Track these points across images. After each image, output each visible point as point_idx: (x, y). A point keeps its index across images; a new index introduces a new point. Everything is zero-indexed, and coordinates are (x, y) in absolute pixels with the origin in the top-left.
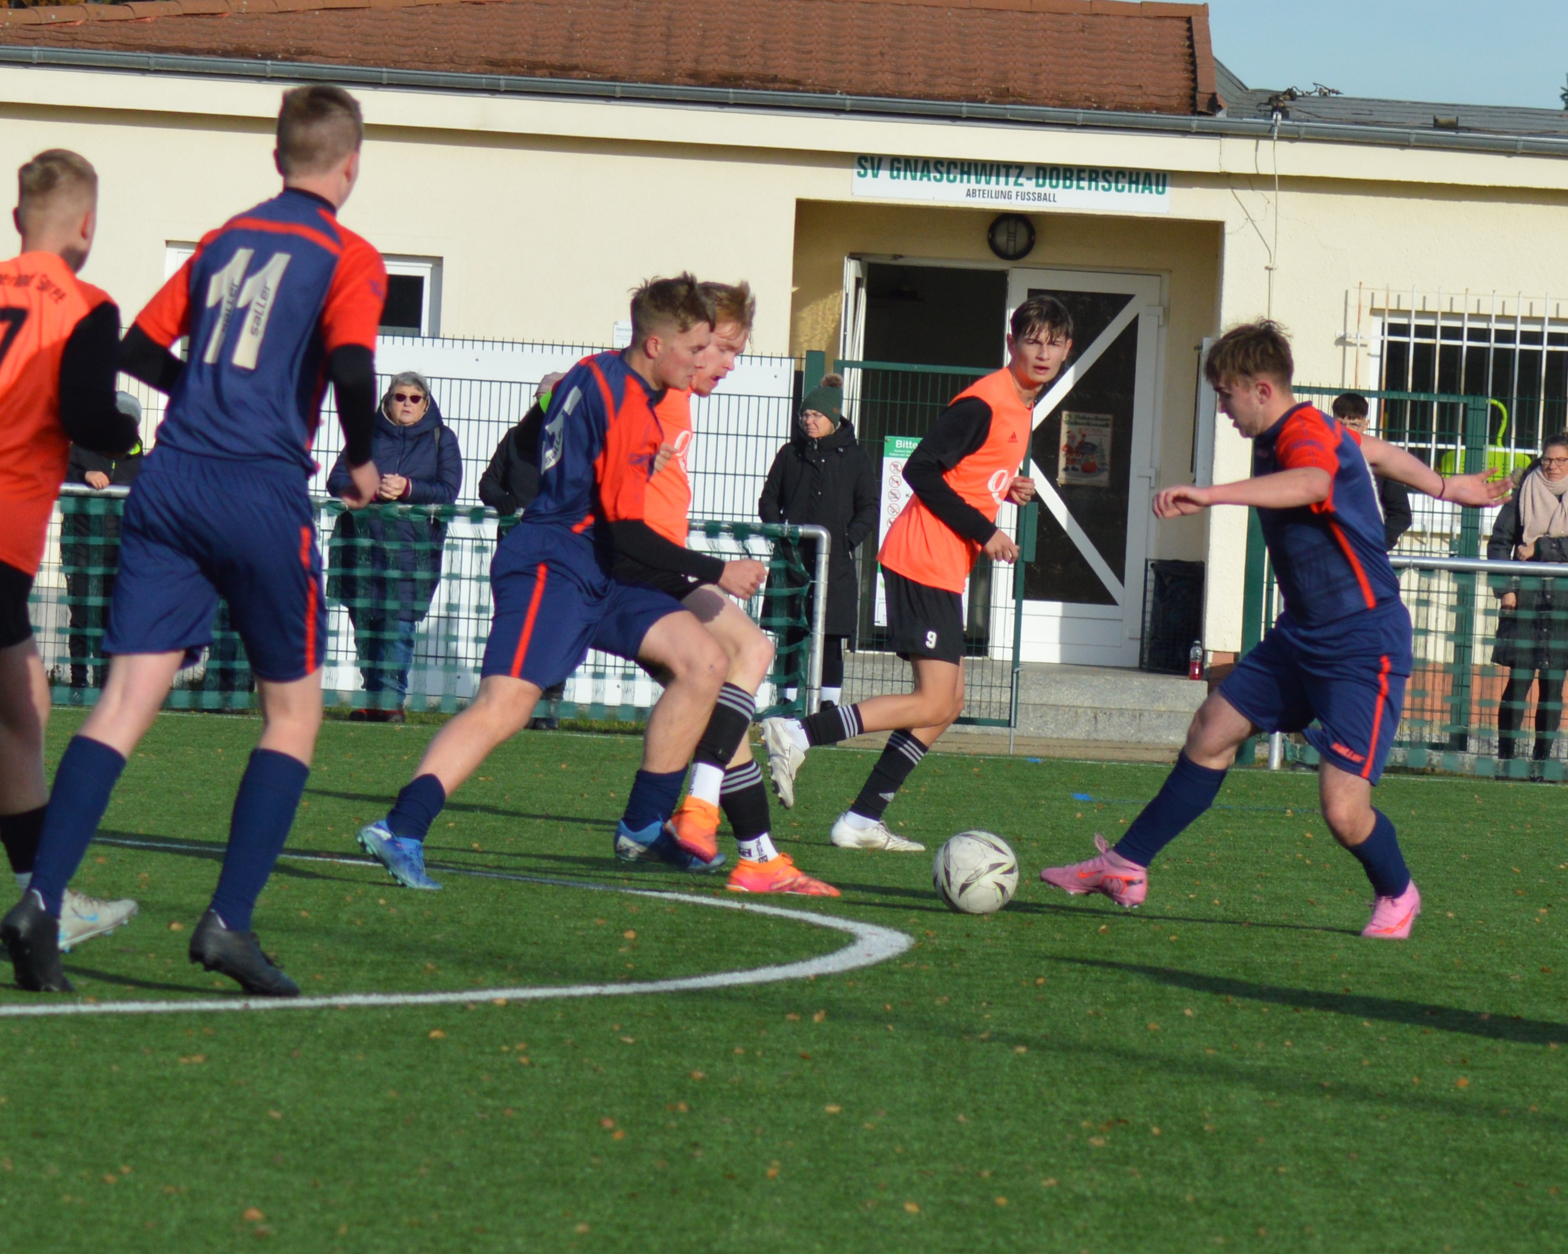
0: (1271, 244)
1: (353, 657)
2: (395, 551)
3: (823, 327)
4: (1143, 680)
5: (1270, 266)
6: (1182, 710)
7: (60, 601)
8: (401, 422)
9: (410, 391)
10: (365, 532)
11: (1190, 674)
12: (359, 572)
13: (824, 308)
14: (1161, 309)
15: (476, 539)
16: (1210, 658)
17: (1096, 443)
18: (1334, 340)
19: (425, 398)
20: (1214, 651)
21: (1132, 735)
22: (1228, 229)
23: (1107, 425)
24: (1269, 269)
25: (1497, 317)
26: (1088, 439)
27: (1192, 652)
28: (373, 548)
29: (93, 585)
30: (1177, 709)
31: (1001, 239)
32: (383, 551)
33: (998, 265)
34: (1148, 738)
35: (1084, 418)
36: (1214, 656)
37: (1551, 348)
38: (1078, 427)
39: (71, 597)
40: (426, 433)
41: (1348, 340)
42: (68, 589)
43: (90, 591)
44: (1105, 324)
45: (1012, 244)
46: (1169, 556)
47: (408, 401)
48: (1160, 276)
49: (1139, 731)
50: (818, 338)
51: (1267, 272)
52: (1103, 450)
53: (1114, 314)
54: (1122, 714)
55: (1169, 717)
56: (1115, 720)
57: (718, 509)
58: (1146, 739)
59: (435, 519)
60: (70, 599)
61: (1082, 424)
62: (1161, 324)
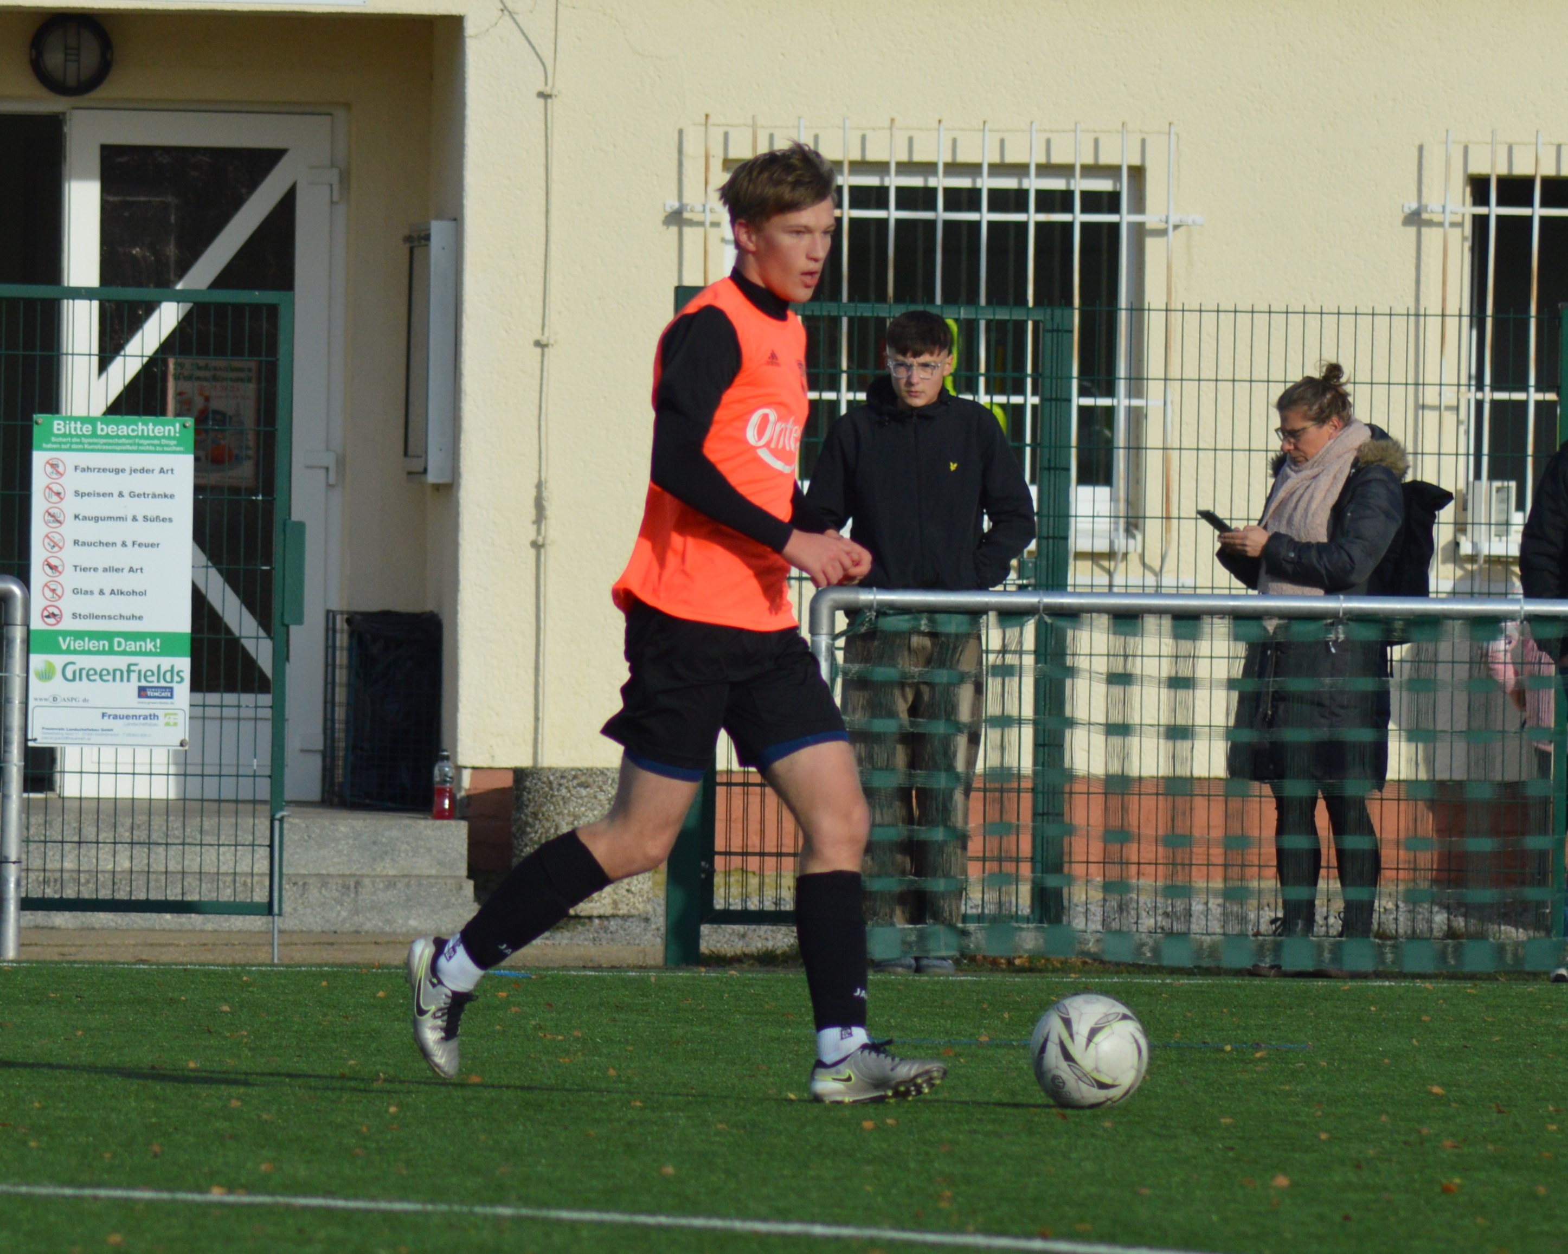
0: (547, 55)
4: (355, 823)
5: (548, 90)
6: (426, 872)
11: (435, 809)
14: (335, 172)
16: (466, 779)
17: (230, 411)
18: (661, 216)
20: (474, 768)
21: (344, 921)
22: (470, 29)
23: (250, 380)
24: (544, 96)
25: (947, 165)
26: (215, 405)
27: (436, 772)
30: (415, 872)
31: (54, 60)
33: (49, 104)
34: (372, 923)
35: (206, 368)
36: (473, 778)
37: (1042, 217)
38: (197, 384)
41: (686, 215)
44: (237, 203)
45: (72, 67)
46: (373, 605)
48: (330, 114)
49: (357, 912)
51: (542, 101)
52: (241, 423)
53: (253, 185)
54: (324, 885)
55: (408, 885)
56: (314, 894)
58: (368, 926)
61: (205, 379)
62: (336, 198)
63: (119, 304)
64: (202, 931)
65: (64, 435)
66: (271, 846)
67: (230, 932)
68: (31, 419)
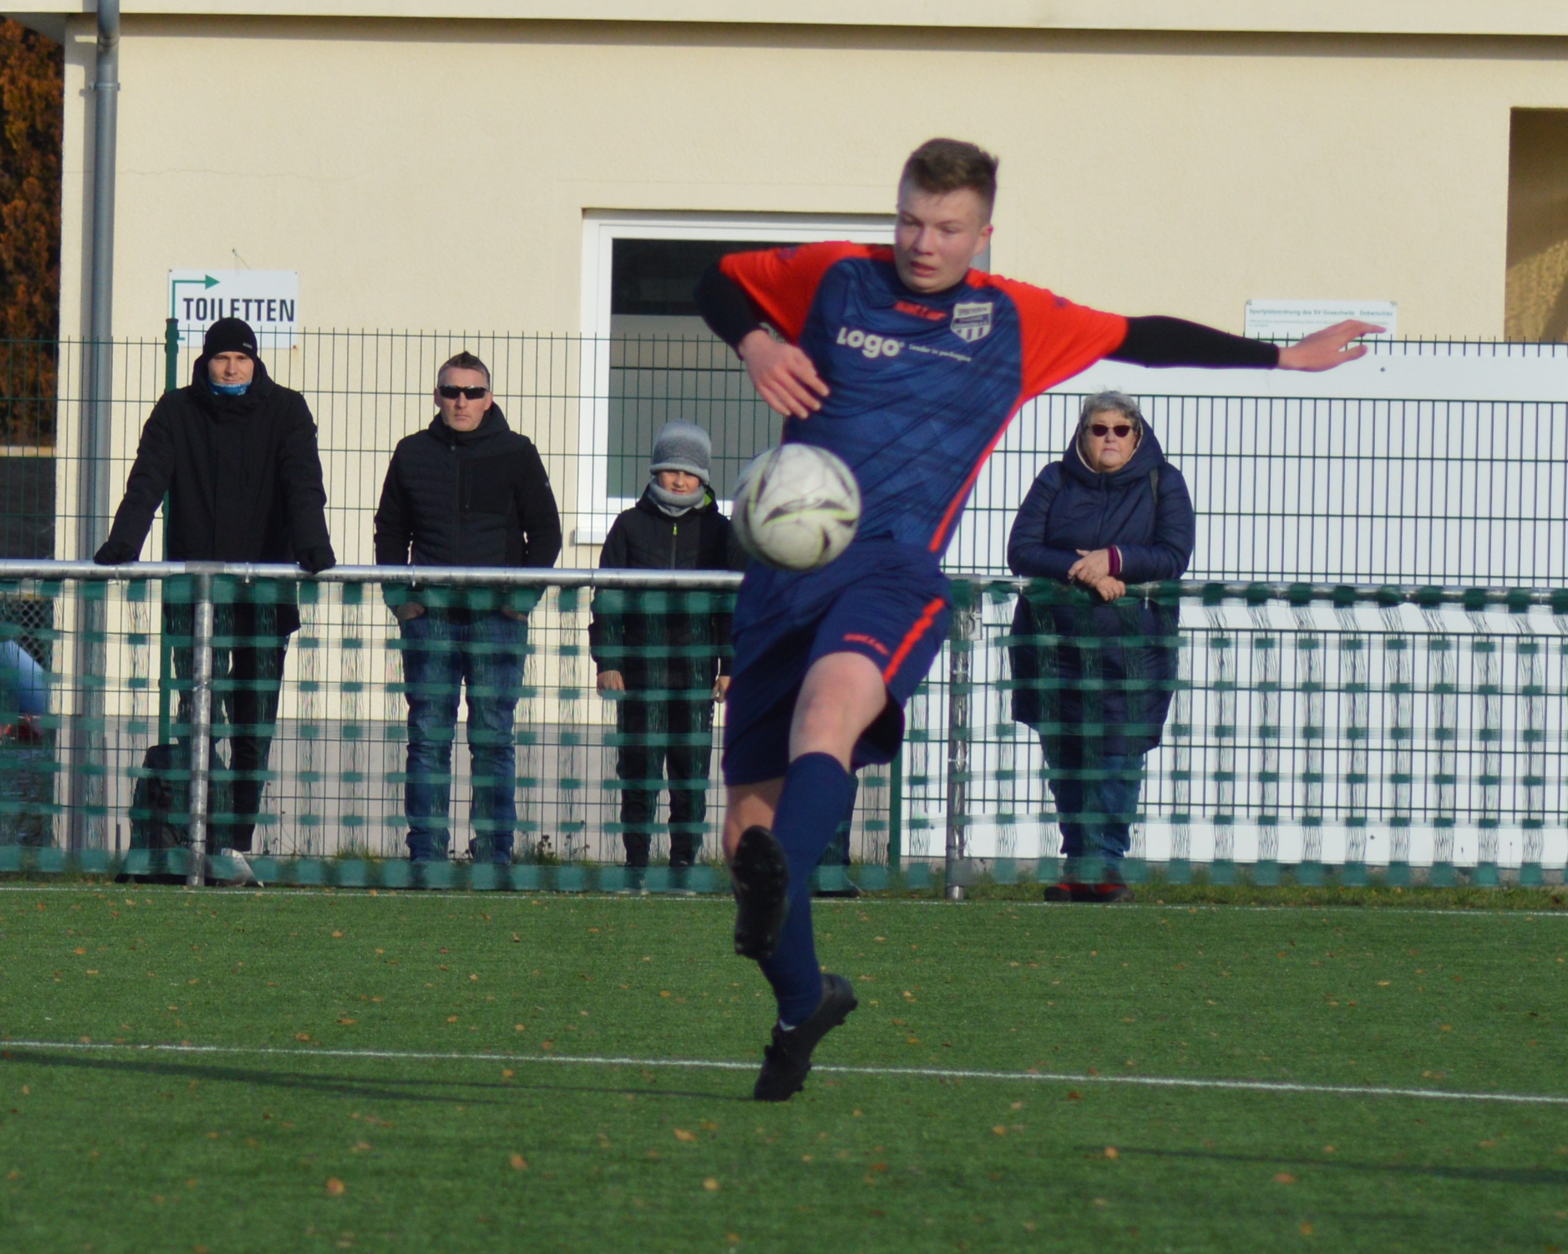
2: (1091, 651)
3: (1538, 295)
7: (607, 741)
8: (1103, 466)
9: (1112, 419)
10: (1049, 626)
12: (1041, 684)
13: (1540, 268)
15: (1212, 630)
19: (1134, 429)
28: (1060, 647)
29: (653, 718)
32: (1077, 651)
39: (622, 735)
40: (1139, 480)
42: (619, 726)
43: (650, 726)
47: (1112, 435)
50: (1531, 311)
57: (1437, 569)
59: (1150, 602)
60: (620, 738)
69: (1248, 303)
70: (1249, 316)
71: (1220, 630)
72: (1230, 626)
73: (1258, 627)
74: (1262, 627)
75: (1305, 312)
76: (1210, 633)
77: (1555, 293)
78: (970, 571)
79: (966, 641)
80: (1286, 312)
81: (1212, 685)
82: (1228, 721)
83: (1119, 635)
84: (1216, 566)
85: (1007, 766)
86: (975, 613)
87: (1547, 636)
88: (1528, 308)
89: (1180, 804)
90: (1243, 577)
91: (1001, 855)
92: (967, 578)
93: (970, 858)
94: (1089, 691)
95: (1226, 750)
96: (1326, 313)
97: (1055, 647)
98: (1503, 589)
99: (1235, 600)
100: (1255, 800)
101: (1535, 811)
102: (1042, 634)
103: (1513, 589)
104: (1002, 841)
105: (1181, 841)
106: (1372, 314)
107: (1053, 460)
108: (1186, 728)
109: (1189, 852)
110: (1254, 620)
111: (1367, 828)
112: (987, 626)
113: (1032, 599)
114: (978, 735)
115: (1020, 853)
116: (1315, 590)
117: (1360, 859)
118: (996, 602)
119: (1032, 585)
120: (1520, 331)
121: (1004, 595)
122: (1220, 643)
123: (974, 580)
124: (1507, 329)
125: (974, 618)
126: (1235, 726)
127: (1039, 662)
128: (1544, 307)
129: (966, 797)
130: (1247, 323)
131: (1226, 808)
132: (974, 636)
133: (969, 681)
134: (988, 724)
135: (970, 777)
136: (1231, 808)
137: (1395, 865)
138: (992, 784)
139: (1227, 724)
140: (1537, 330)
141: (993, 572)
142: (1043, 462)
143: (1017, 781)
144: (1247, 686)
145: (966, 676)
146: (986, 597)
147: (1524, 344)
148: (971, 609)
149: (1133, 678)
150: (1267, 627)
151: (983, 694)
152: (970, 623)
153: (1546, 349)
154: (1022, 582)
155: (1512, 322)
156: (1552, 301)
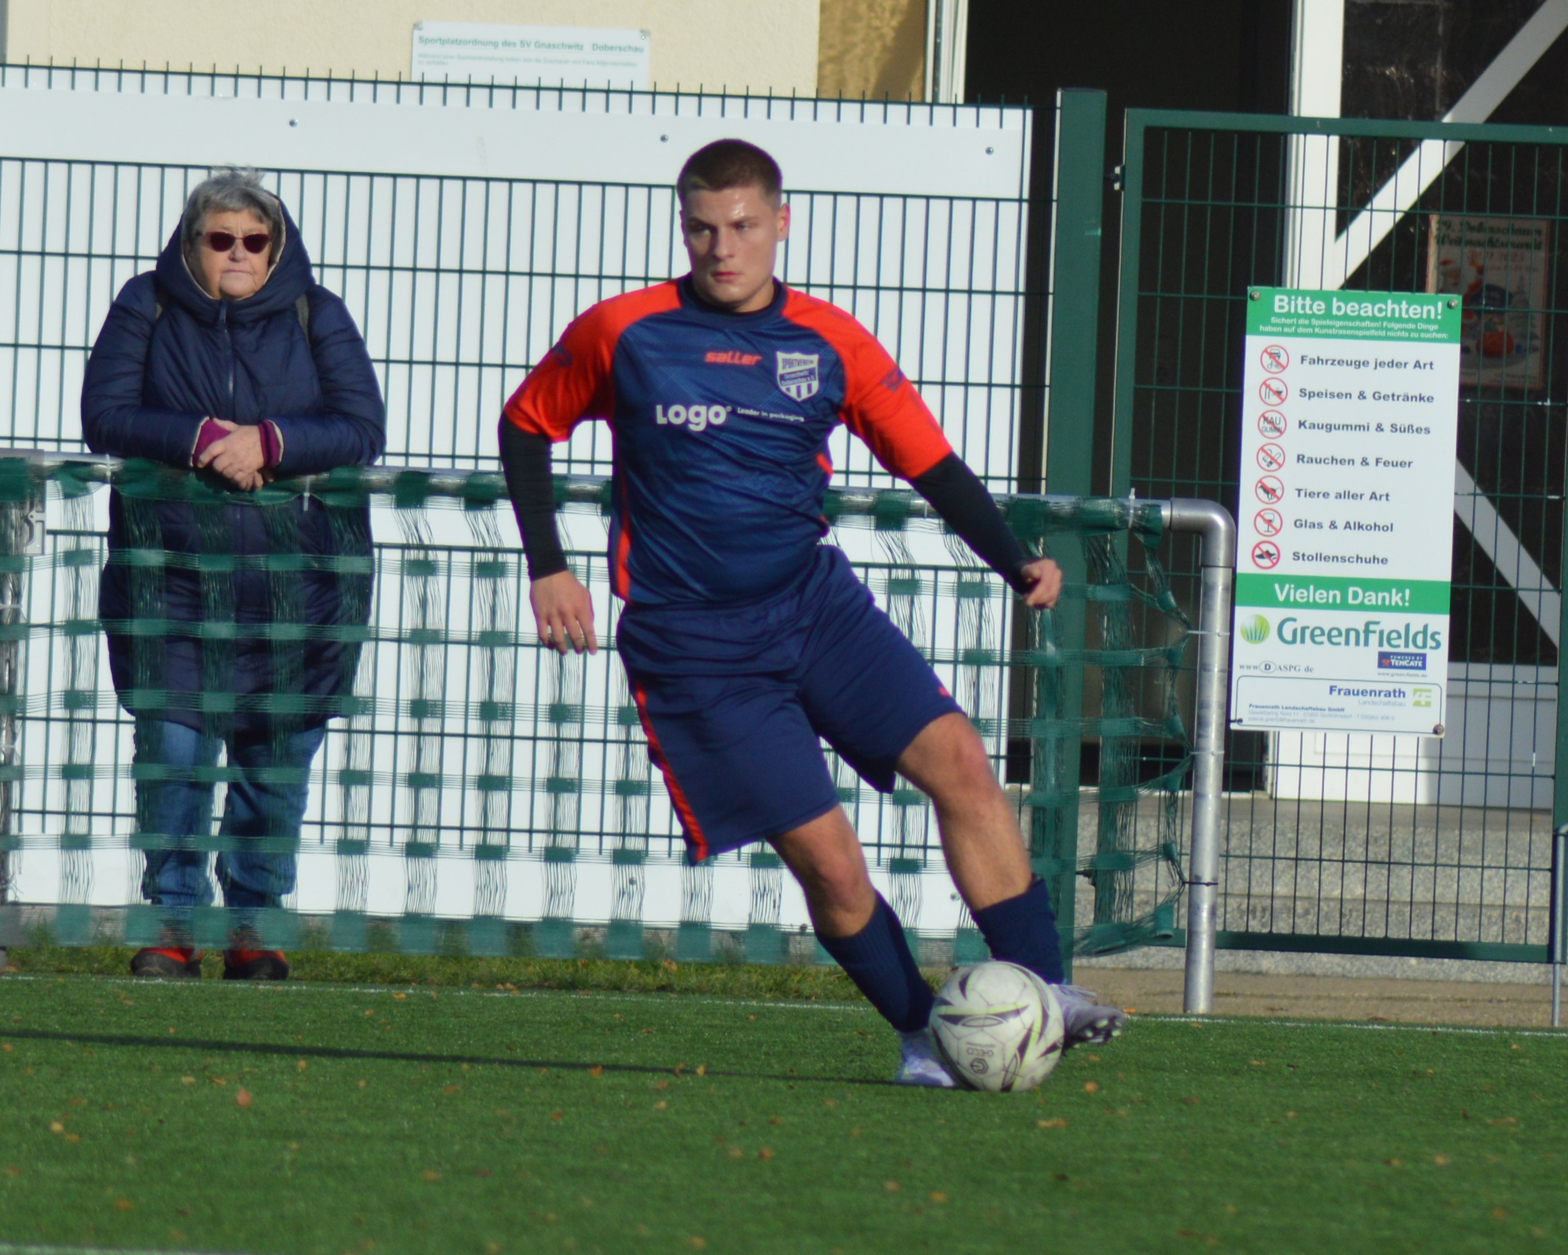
1: (126, 827)
2: (221, 577)
3: (869, 26)
8: (223, 291)
9: (239, 223)
10: (151, 534)
15: (410, 547)
17: (1511, 287)
23: (1538, 246)
26: (1490, 278)
28: (169, 571)
35: (1480, 228)
38: (1467, 250)
47: (239, 249)
50: (858, 51)
52: (1525, 303)
59: (312, 500)
61: (1479, 244)
63: (1367, 141)
64: (1458, 982)
65: (1288, 315)
66: (1553, 870)
67: (1496, 984)
68: (1245, 292)
69: (417, 26)
70: (418, 48)
71: (421, 547)
72: (437, 542)
73: (481, 545)
74: (488, 545)
75: (506, 44)
76: (406, 551)
77: (894, 23)
78: (29, 445)
79: (20, 557)
80: (475, 42)
81: (408, 636)
82: (432, 693)
83: (262, 552)
84: (419, 445)
85: (82, 757)
86: (34, 513)
87: (936, 569)
88: (854, 45)
89: (353, 825)
90: (461, 464)
91: (68, 900)
92: (20, 456)
93: (15, 904)
94: (213, 640)
95: (428, 739)
96: (538, 45)
97: (160, 568)
98: (866, 491)
99: (446, 500)
100: (472, 819)
101: (910, 847)
102: (140, 547)
103: (883, 491)
104: (69, 877)
105: (350, 883)
106: (611, 48)
107: (140, 272)
108: (366, 703)
109: (365, 901)
110: (476, 533)
111: (646, 868)
112: (55, 533)
113: (125, 492)
114: (35, 707)
115: (99, 897)
116: (573, 486)
117: (634, 916)
118: (68, 496)
119: (126, 470)
120: (841, 83)
121: (81, 484)
122: (423, 569)
123: (33, 460)
124: (821, 79)
125: (33, 520)
126: (444, 700)
127: (135, 593)
128: (878, 45)
129: (15, 805)
130: (415, 59)
131: (426, 831)
132: (32, 549)
133: (22, 621)
134: (53, 689)
135: (20, 774)
136: (433, 832)
137: (687, 926)
138: (56, 786)
139: (430, 697)
140: (867, 80)
141: (66, 448)
142: (125, 272)
143: (97, 783)
144: (465, 638)
145: (16, 613)
146: (52, 487)
147: (839, 101)
148: (28, 506)
149: (284, 621)
150: (496, 545)
151: (46, 640)
152: (26, 527)
153: (874, 110)
154: (108, 464)
155: (829, 67)
156: (889, 34)
